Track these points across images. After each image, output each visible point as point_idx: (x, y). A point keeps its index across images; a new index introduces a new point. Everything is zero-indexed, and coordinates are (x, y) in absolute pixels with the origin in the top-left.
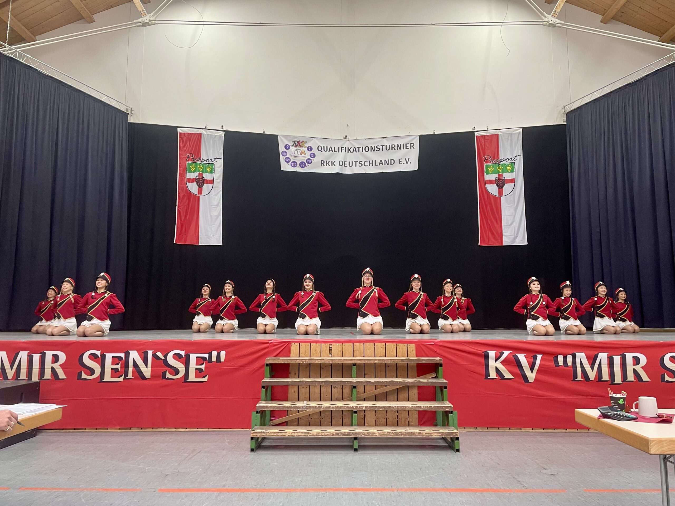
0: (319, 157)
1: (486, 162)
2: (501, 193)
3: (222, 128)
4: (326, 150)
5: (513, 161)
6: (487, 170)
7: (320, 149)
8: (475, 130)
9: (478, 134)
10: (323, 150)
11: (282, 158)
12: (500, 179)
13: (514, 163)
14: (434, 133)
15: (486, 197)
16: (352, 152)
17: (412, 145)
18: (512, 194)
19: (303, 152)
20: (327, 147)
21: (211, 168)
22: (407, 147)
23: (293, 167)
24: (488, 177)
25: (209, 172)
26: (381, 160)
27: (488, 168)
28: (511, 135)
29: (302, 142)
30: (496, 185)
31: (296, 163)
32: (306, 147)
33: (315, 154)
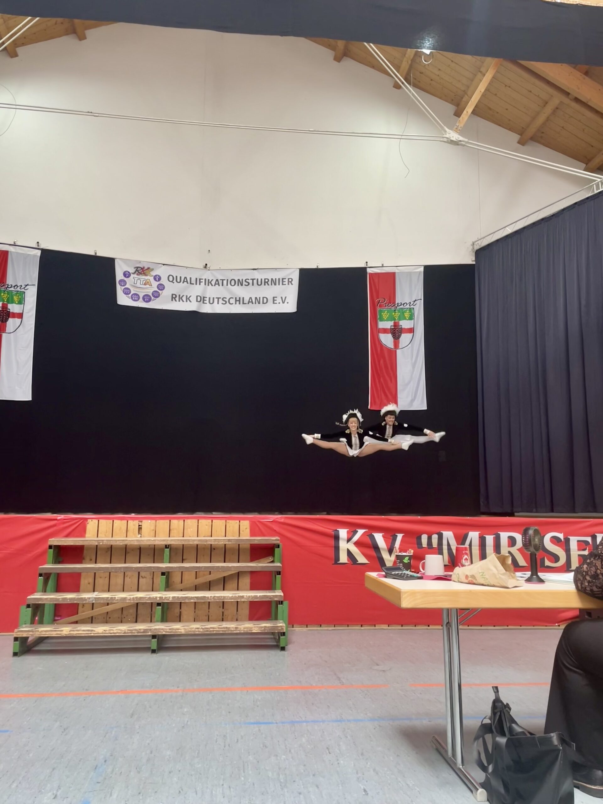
0: (170, 288)
1: (380, 306)
2: (396, 345)
3: (38, 246)
4: (179, 280)
5: (412, 307)
6: (381, 316)
7: (171, 278)
8: (368, 266)
9: (371, 270)
10: (175, 281)
11: (119, 290)
12: (396, 327)
13: (413, 308)
14: (317, 267)
15: (379, 349)
16: (213, 285)
17: (290, 280)
18: (410, 347)
19: (148, 282)
20: (181, 277)
21: (20, 297)
22: (284, 283)
23: (134, 300)
24: (382, 325)
25: (17, 302)
26: (251, 298)
27: (382, 314)
28: (410, 274)
29: (147, 270)
30: (390, 334)
31: (138, 296)
32: (152, 276)
33: (164, 286)
